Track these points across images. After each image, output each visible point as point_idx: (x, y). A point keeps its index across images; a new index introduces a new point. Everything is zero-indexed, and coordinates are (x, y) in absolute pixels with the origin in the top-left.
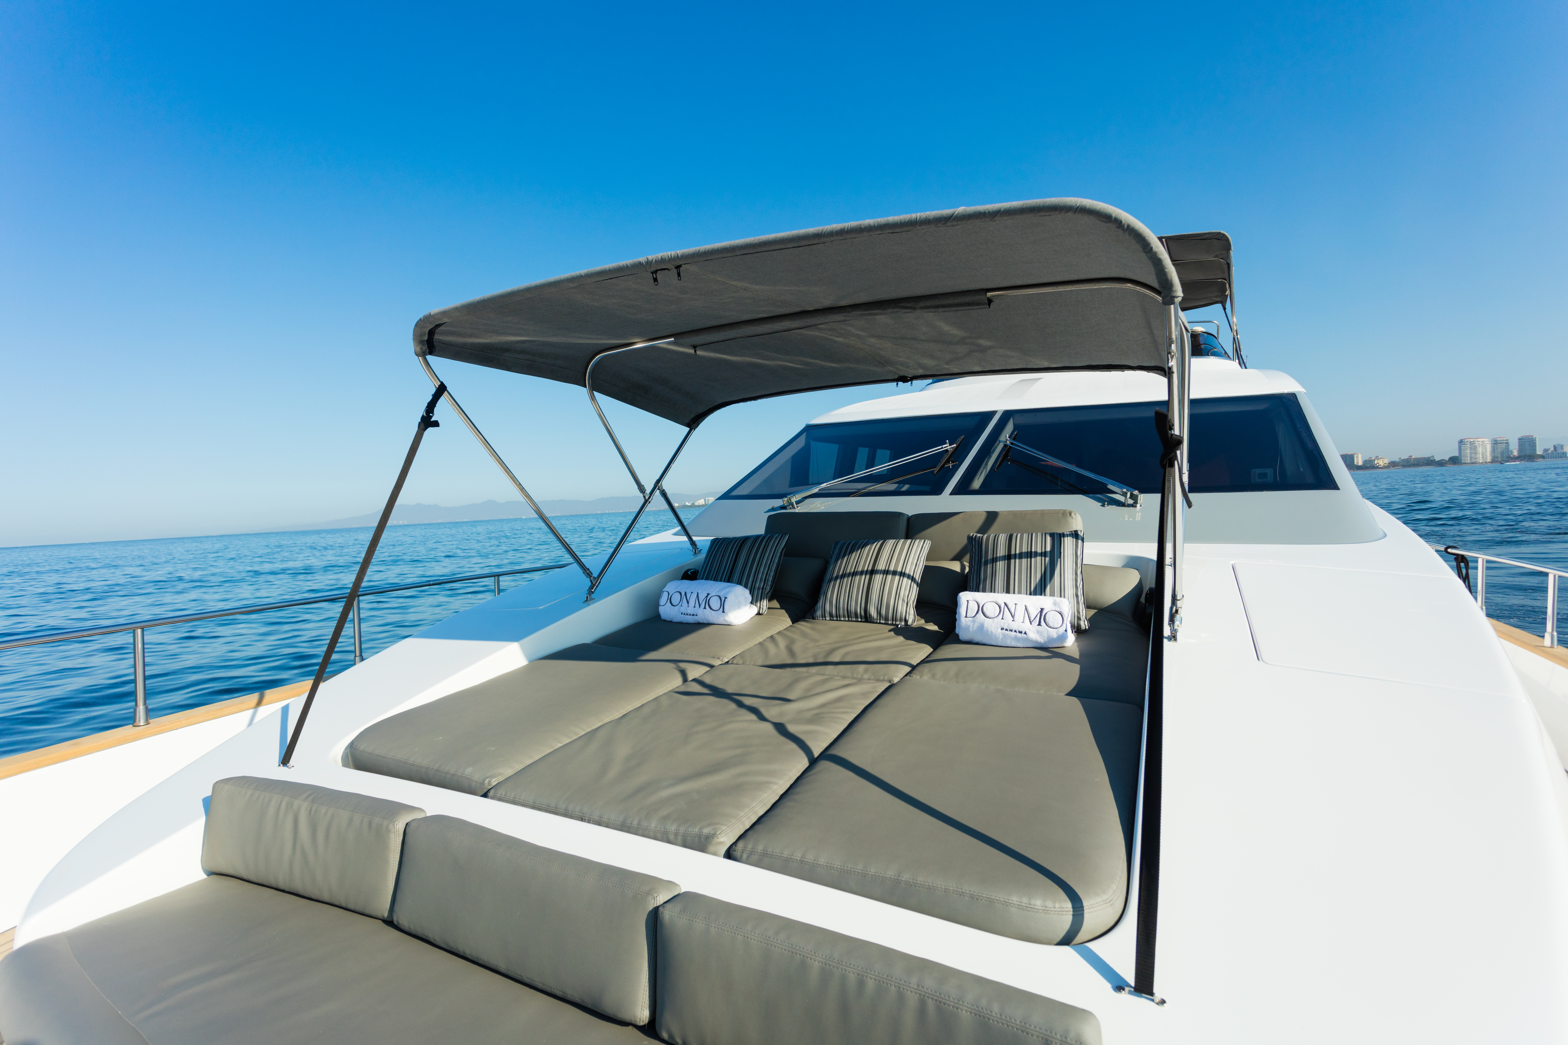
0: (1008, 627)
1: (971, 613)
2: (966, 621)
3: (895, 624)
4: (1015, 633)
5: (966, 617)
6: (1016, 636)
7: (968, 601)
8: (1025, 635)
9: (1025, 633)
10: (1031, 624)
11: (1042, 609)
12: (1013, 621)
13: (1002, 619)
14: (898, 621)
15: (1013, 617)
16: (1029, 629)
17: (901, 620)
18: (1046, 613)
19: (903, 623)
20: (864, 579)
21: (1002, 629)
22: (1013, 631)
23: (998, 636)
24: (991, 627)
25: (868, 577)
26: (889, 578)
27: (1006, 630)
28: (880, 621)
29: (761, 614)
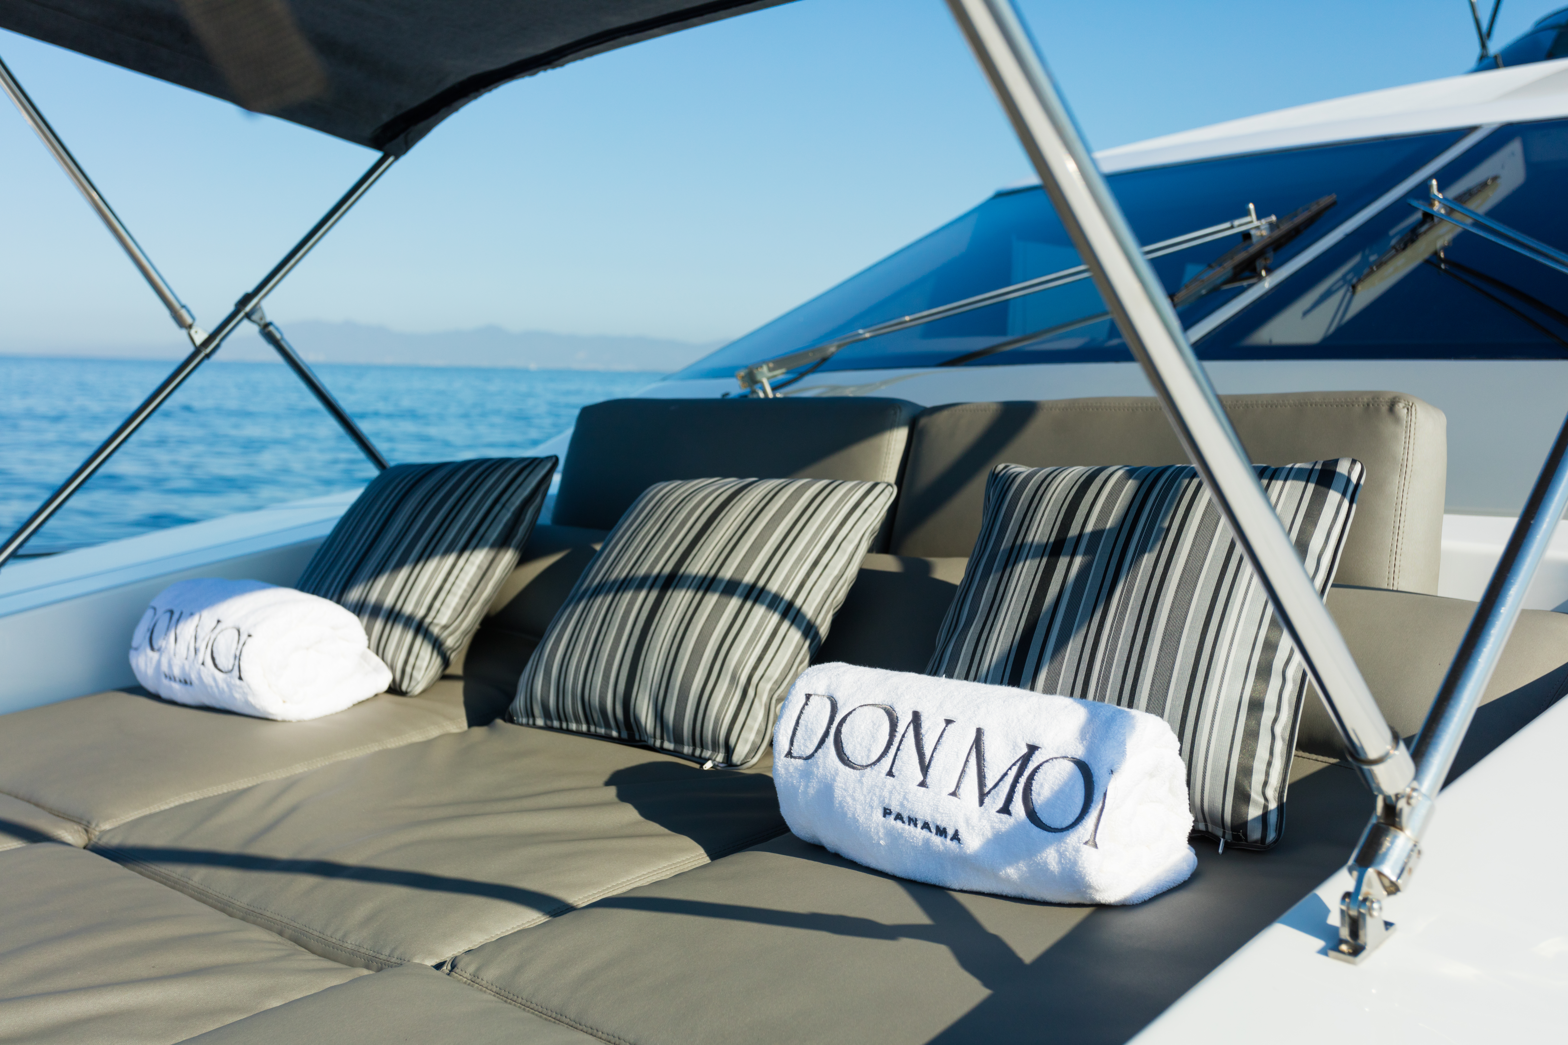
0: (902, 805)
1: (805, 745)
2: (787, 769)
3: (700, 757)
4: (925, 832)
5: (789, 754)
6: (927, 842)
7: (808, 696)
8: (955, 842)
9: (956, 837)
10: (981, 803)
11: (1032, 749)
12: (923, 784)
13: (890, 774)
14: (707, 749)
15: (925, 769)
16: (967, 822)
17: (715, 747)
18: (1038, 768)
19: (720, 757)
20: (644, 599)
21: (887, 812)
22: (920, 825)
23: (876, 838)
24: (854, 799)
25: (654, 594)
26: (709, 601)
27: (899, 817)
28: (662, 743)
29: (403, 694)
